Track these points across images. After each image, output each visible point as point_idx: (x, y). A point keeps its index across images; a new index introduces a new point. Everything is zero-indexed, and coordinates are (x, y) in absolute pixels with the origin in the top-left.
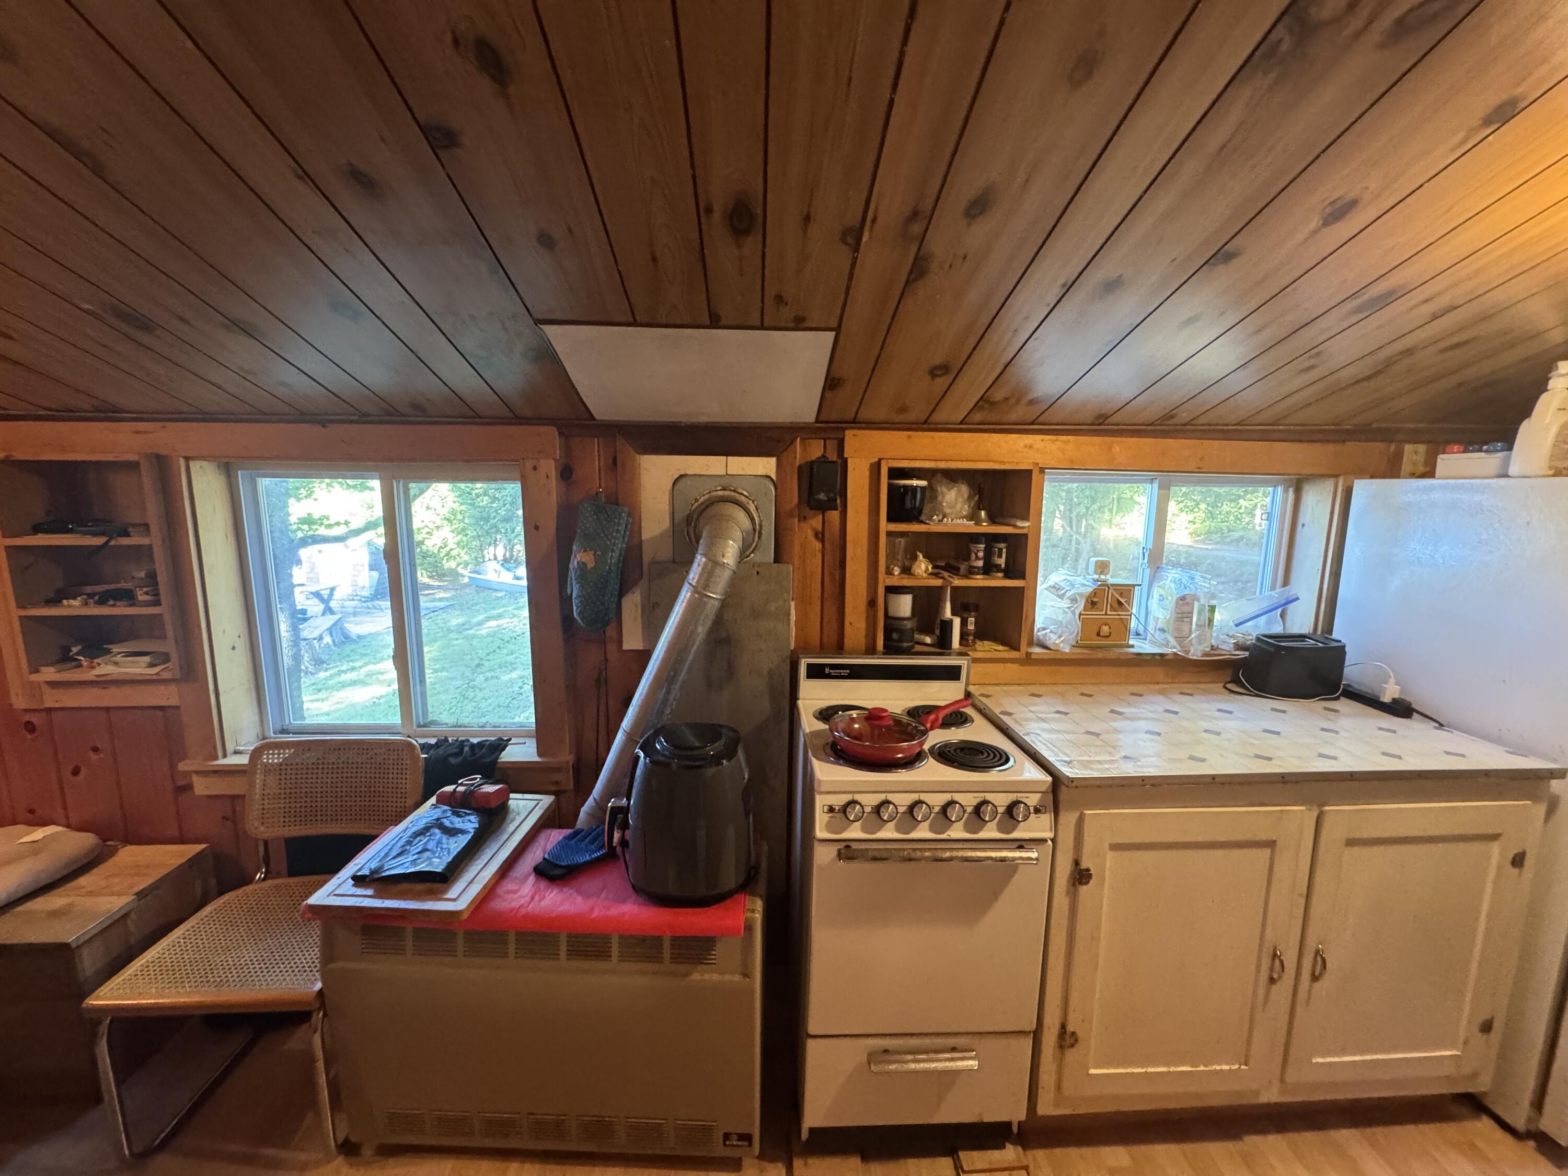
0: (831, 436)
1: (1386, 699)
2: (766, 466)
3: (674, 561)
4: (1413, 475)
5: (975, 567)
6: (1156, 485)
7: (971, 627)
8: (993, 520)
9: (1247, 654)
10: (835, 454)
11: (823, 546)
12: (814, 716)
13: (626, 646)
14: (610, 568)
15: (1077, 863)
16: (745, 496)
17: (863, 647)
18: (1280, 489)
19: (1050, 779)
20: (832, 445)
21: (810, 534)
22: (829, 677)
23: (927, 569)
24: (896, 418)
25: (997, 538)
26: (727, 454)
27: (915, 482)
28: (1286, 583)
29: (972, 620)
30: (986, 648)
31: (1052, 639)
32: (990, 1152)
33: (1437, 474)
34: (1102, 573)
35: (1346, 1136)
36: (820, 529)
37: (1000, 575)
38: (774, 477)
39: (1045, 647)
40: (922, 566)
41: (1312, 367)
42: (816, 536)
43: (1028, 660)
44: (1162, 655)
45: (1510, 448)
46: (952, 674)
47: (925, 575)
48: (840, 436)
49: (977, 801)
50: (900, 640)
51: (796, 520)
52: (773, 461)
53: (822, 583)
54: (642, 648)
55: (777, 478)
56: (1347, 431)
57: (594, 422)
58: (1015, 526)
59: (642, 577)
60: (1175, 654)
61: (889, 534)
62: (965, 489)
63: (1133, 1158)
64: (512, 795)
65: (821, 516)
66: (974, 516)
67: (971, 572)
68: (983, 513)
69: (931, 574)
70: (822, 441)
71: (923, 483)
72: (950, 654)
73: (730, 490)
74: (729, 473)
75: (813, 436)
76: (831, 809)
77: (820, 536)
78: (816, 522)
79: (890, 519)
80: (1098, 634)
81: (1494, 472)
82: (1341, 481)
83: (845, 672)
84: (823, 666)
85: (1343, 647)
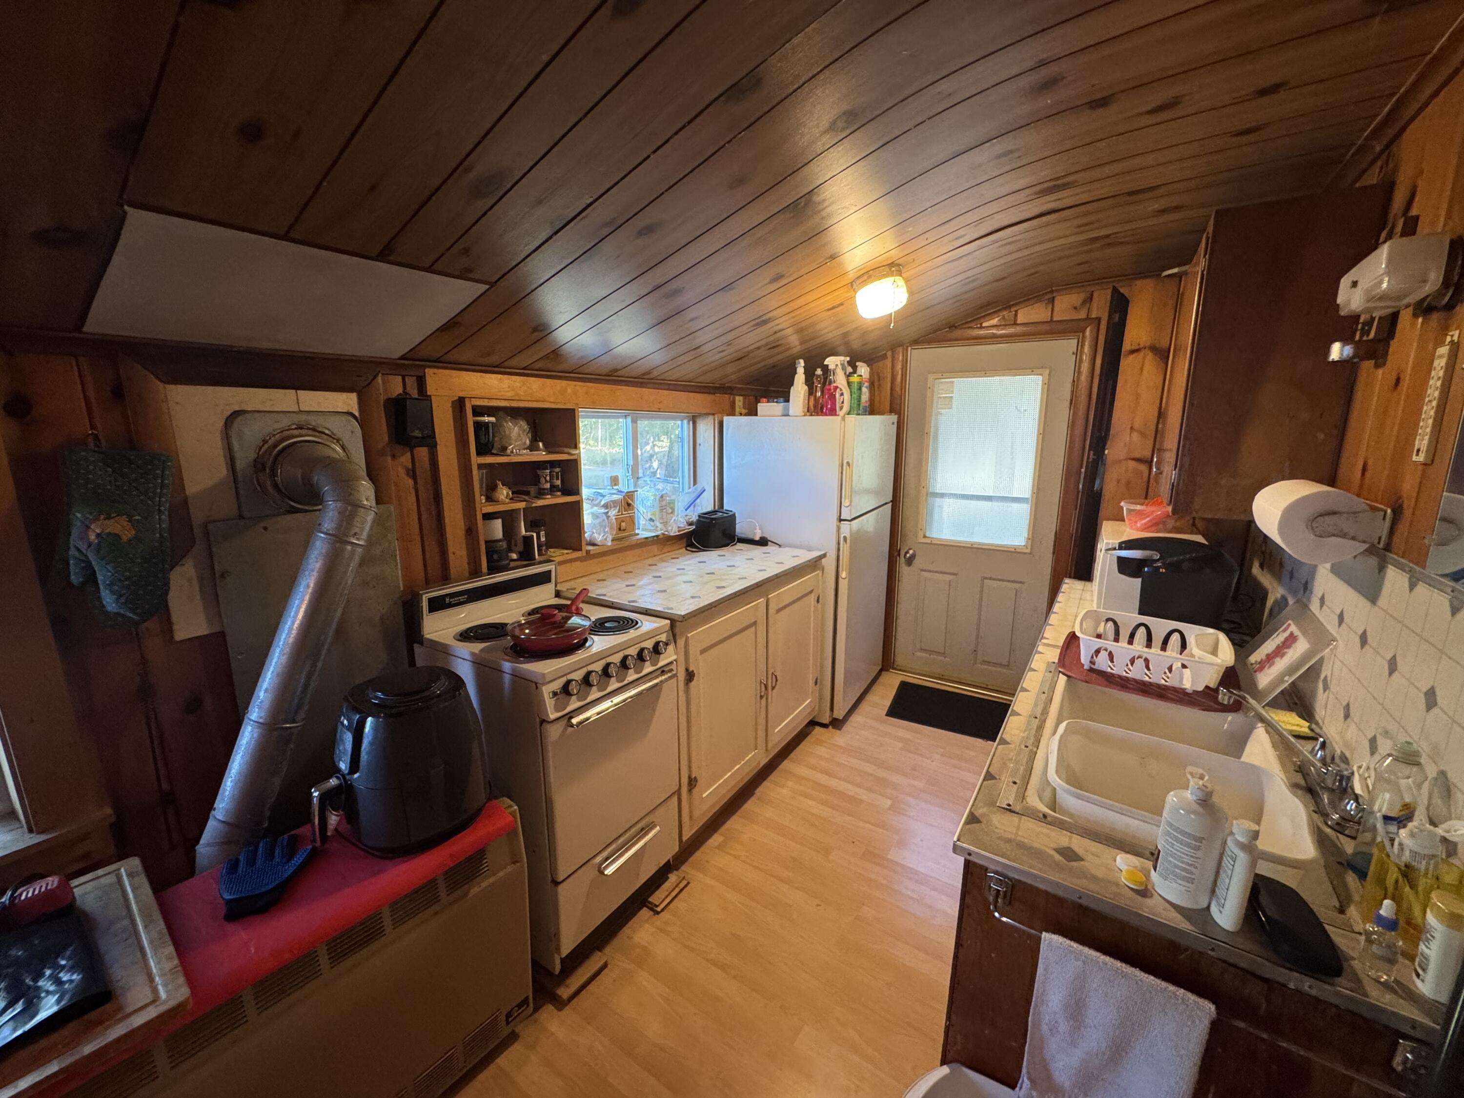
0: (412, 373)
1: (757, 538)
2: (347, 401)
3: (241, 517)
4: (741, 414)
5: (544, 489)
6: (629, 420)
7: (543, 539)
8: (549, 449)
9: (694, 527)
10: (416, 391)
11: (416, 483)
12: (459, 640)
13: (180, 634)
14: (161, 536)
15: (687, 670)
16: (327, 435)
17: (467, 574)
18: (685, 422)
19: (669, 622)
20: (411, 382)
21: (402, 472)
22: (451, 606)
23: (508, 494)
24: (480, 361)
25: (552, 464)
26: (297, 388)
27: (486, 419)
28: (695, 483)
29: (542, 533)
30: (557, 554)
31: (599, 538)
32: (663, 886)
33: (759, 413)
34: (615, 485)
35: (786, 764)
36: (410, 467)
37: (559, 493)
38: (357, 414)
39: (594, 545)
40: (503, 493)
41: (723, 351)
42: (408, 474)
43: (589, 556)
44: (657, 536)
45: (787, 400)
46: (543, 578)
47: (507, 500)
48: (421, 374)
49: (638, 650)
50: (500, 560)
51: (389, 458)
52: (353, 397)
53: (420, 519)
54: (206, 632)
55: (360, 414)
56: (716, 387)
57: (82, 336)
58: (569, 454)
59: (194, 542)
60: (663, 534)
61: (480, 466)
62: (523, 424)
63: (722, 835)
64: (74, 882)
65: (409, 454)
66: (532, 448)
67: (541, 494)
68: (541, 444)
69: (511, 499)
70: (400, 378)
71: (493, 419)
72: (534, 564)
73: (308, 429)
74: (302, 409)
75: (394, 372)
76: (555, 694)
77: (412, 473)
78: (406, 459)
79: (479, 453)
80: (620, 529)
81: (780, 413)
82: (716, 416)
83: (462, 598)
84: (444, 597)
85: (734, 515)
